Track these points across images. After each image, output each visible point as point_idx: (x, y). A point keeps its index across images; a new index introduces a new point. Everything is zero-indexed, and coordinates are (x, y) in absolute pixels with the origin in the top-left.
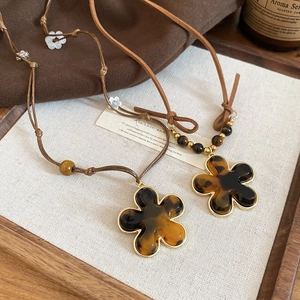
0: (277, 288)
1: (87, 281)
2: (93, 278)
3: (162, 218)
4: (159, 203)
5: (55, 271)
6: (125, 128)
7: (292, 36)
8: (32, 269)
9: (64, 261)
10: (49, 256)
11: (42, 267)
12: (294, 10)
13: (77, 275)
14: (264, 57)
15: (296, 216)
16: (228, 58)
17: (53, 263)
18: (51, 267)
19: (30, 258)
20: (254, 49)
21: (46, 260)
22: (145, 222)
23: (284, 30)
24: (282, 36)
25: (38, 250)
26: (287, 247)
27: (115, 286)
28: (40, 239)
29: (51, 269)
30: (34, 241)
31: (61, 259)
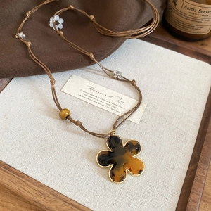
0: (188, 207)
1: (55, 204)
2: (60, 201)
3: (127, 156)
4: (124, 146)
5: (32, 196)
6: (83, 94)
7: (199, 31)
8: (15, 194)
9: (39, 189)
10: (28, 185)
11: (23, 194)
12: (200, 14)
13: (48, 199)
14: (179, 45)
15: (201, 156)
16: (154, 45)
17: (31, 191)
18: (29, 193)
19: (14, 187)
20: (172, 39)
21: (26, 188)
22: (116, 159)
23: (193, 27)
24: (191, 31)
25: (20, 181)
26: (195, 178)
27: (76, 207)
28: (21, 173)
29: (29, 195)
30: (17, 175)
31: (37, 188)
